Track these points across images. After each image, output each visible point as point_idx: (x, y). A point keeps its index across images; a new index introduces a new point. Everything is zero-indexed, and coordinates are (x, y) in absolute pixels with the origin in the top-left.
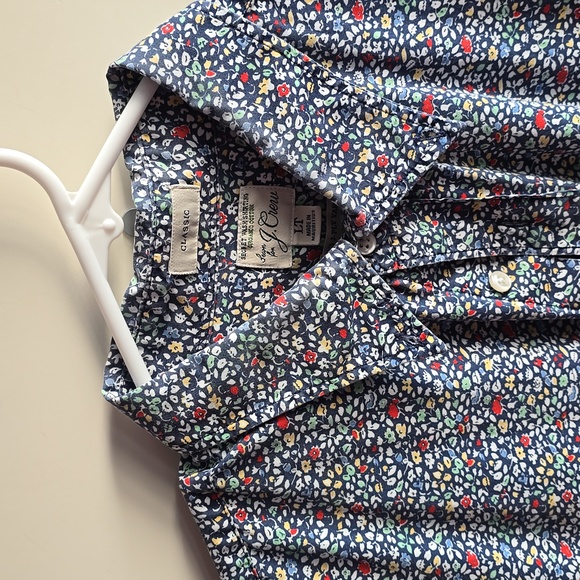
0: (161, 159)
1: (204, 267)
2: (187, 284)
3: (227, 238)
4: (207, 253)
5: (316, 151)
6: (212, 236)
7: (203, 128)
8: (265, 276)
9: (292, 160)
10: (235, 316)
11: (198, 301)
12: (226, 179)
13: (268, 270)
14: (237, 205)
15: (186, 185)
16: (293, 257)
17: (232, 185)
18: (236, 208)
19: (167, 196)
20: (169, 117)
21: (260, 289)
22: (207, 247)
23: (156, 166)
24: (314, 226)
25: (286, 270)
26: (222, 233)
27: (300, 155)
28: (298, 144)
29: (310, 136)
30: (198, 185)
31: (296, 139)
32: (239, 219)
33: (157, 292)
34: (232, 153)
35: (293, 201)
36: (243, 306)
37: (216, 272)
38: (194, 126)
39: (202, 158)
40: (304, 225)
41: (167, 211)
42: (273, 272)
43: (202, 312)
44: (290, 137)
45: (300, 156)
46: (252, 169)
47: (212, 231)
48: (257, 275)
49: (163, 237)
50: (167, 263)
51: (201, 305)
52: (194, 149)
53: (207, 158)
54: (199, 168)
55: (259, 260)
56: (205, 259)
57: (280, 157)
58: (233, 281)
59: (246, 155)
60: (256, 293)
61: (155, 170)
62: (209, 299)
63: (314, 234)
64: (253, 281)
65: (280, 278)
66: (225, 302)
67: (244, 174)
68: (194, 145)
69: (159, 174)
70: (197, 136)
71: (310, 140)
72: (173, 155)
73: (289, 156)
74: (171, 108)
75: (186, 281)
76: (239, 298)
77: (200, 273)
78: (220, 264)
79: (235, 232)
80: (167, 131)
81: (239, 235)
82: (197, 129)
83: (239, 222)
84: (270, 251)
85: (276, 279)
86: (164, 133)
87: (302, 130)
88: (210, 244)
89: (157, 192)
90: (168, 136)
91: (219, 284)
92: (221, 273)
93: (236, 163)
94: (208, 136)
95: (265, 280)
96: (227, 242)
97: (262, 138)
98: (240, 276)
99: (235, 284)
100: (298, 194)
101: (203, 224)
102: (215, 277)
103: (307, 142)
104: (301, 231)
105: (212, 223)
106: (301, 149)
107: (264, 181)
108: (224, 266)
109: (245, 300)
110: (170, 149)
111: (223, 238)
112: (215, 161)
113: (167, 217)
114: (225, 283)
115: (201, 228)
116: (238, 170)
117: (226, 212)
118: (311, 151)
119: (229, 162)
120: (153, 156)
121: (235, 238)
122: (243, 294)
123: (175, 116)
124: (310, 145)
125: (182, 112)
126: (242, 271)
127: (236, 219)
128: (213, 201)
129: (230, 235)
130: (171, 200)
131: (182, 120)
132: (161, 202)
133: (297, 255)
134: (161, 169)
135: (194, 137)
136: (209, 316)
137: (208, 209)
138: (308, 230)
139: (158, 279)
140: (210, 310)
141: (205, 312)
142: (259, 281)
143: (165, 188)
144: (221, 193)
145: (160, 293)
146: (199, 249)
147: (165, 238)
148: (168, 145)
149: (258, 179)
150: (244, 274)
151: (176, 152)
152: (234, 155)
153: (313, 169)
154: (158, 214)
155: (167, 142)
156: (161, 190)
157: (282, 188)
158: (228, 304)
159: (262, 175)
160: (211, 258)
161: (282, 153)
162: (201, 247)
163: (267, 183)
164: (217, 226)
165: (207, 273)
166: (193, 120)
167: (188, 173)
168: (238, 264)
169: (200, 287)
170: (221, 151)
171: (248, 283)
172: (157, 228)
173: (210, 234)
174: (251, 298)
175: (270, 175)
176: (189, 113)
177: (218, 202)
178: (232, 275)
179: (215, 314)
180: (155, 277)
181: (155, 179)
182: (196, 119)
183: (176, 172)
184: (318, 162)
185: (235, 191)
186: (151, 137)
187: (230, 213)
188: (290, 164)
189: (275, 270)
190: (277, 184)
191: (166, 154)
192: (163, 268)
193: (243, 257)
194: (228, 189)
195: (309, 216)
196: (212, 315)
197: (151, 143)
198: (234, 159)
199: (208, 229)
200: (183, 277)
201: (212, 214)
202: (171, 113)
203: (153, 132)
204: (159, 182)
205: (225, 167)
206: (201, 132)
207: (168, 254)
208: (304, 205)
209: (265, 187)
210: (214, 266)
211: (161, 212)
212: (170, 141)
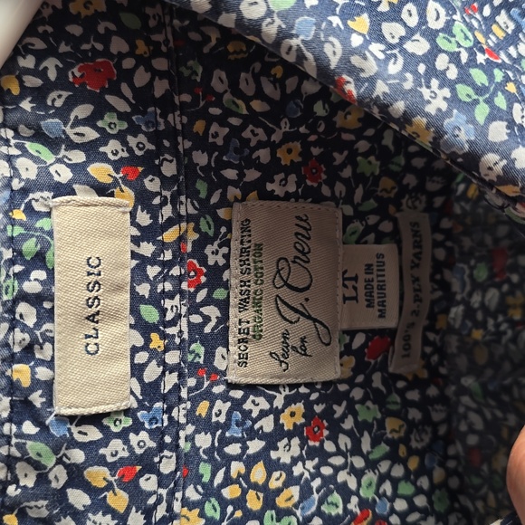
0: (39, 136)
1: (151, 391)
2: (108, 436)
3: (207, 319)
4: (158, 356)
5: (491, 77)
6: (169, 316)
7: (149, 68)
8: (289, 401)
9: (436, 100)
10: (232, 502)
11: (141, 474)
12: (202, 187)
13: (292, 386)
14: (227, 243)
15: (96, 198)
16: (342, 355)
17: (214, 199)
18: (225, 250)
19: (43, 223)
20: (70, 39)
21: (279, 433)
22: (157, 342)
23: (25, 153)
24: (381, 288)
25: (326, 384)
26: (194, 309)
27: (451, 85)
28: (442, 62)
29: (469, 44)
30: (127, 197)
31: (435, 51)
32: (232, 276)
33: (29, 461)
34: (214, 128)
35: (339, 234)
36: (246, 477)
37: (180, 400)
38: (128, 63)
39: (142, 138)
40: (361, 285)
41: (40, 260)
42: (303, 390)
43: (152, 501)
44: (419, 46)
45: (453, 90)
46: (258, 166)
47: (168, 303)
48: (270, 399)
49: (31, 321)
50: (48, 387)
51: (149, 483)
52: (121, 116)
53: (155, 137)
54: (132, 160)
55: (274, 366)
56: (152, 372)
57: (405, 94)
58: (222, 419)
59: (247, 134)
60: (271, 440)
61: (22, 163)
62: (167, 466)
63: (382, 304)
64: (263, 414)
65: (317, 402)
66: (205, 469)
67: (241, 175)
68: (123, 107)
69: (28, 170)
70: (131, 86)
71: (470, 50)
72: (68, 129)
73: (426, 93)
74: (76, 19)
75: (104, 429)
76: (238, 458)
77: (141, 406)
78: (192, 382)
79: (224, 306)
80: (62, 73)
81: (233, 311)
82: (131, 72)
83: (233, 282)
84: (298, 344)
85: (309, 406)
86: (52, 75)
87: (448, 29)
88: (164, 336)
89: (19, 215)
90: (62, 83)
91: (190, 429)
92: (195, 402)
93: (223, 150)
94: (160, 88)
95: (287, 411)
96: (207, 330)
97: (349, 52)
98: (237, 404)
99: (226, 426)
100: (347, 221)
101: (144, 290)
102: (179, 414)
103: (464, 57)
104: (355, 298)
105: (168, 286)
106: (453, 73)
107: (279, 191)
108: (199, 384)
109: (250, 462)
110: (63, 113)
111: (196, 319)
112: (175, 144)
113: (40, 274)
114: (205, 425)
115: (136, 300)
116: (229, 165)
117: (203, 260)
118: (479, 77)
119: (209, 149)
120: (22, 128)
121: (224, 318)
122: (245, 448)
123: (84, 38)
124: (472, 62)
125: (101, 29)
126: (238, 394)
127: (226, 275)
128: (170, 235)
129: (213, 312)
130: (50, 233)
131: (99, 47)
132: (24, 238)
133: (347, 350)
134: (36, 160)
135: (125, 88)
136: (170, 508)
137: (155, 255)
138: (369, 294)
139: (29, 428)
140: (172, 494)
141: (159, 501)
142: (277, 413)
143: (37, 207)
144: (189, 218)
145: (36, 465)
146: (134, 350)
147: (38, 325)
148: (59, 103)
149: (269, 187)
150: (244, 399)
151: (77, 122)
152: (219, 133)
153: (491, 118)
154: (18, 268)
155: (57, 99)
156: (29, 210)
157: (316, 207)
158: (213, 475)
159: (278, 178)
160: (167, 368)
161: (408, 85)
162: (140, 342)
163: (287, 197)
164: (182, 292)
165: (158, 405)
166: (125, 48)
167: (100, 171)
168: (231, 378)
169: (141, 440)
170: (191, 122)
171: (255, 421)
172: (15, 302)
173: (163, 311)
174: (262, 455)
175: (293, 178)
176: (116, 33)
177: (182, 239)
178: (219, 404)
179: (186, 503)
180: (19, 424)
181: (16, 185)
182: (133, 47)
183: (73, 167)
184: (501, 101)
185: (222, 213)
186: (21, 83)
187: (211, 262)
188: (431, 109)
189: (307, 385)
190: (305, 197)
191: (51, 124)
192: (37, 399)
193: (243, 360)
194: (206, 208)
195: (369, 267)
196: (177, 506)
197: (21, 97)
198: (220, 142)
199: (156, 300)
200: (95, 420)
201: (167, 265)
202: (75, 30)
203: (27, 71)
204: (25, 191)
205: (201, 159)
206: (141, 78)
207: (50, 364)
208: (358, 242)
209: (283, 204)
210: (177, 388)
211: (24, 262)
212: (65, 94)
